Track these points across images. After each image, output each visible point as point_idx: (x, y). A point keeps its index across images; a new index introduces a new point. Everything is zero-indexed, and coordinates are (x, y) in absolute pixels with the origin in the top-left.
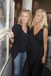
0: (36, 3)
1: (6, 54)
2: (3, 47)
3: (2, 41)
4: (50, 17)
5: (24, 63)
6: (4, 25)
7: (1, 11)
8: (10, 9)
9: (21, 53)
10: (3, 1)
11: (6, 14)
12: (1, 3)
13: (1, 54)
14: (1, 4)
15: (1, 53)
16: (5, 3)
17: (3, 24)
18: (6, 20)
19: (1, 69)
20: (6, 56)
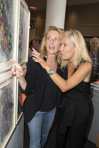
0: (73, 17)
1: (11, 113)
2: (6, 99)
3: (4, 88)
4: (97, 43)
5: (48, 133)
6: (7, 56)
7: (2, 27)
8: (21, 25)
9: (41, 112)
10: (5, 7)
11: (12, 35)
12: (3, 12)
13: (2, 113)
14: (1, 14)
15: (2, 110)
16: (11, 13)
17: (6, 53)
18: (11, 47)
19: (2, 141)
20: (11, 117)
